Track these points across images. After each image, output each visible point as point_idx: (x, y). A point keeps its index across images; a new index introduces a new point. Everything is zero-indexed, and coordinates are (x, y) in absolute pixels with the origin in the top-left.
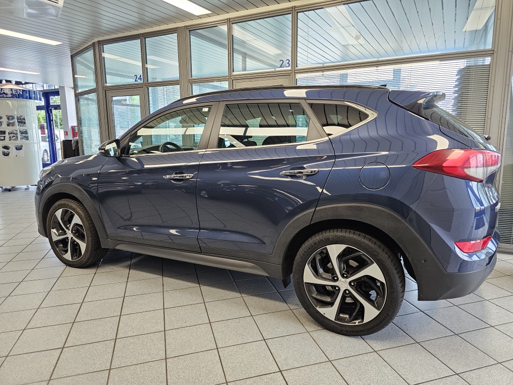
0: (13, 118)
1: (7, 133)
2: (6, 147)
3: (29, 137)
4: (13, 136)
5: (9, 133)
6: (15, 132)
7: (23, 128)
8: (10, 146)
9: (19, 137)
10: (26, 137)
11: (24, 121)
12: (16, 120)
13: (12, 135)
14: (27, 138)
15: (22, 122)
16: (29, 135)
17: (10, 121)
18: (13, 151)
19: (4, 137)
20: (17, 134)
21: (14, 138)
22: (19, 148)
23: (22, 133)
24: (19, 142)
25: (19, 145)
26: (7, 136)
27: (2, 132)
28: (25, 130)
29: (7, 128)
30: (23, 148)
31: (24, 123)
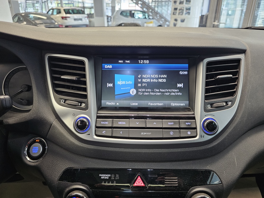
3: (191, 13)
6: (183, 9)
7: (187, 6)
8: (178, 19)
9: (185, 12)
13: (180, 11)
14: (189, 13)
15: (188, 1)
16: (191, 11)
19: (176, 12)
20: (183, 10)
21: (181, 13)
22: (183, 21)
23: (187, 9)
26: (178, 11)
27: (176, 9)
28: (189, 8)
29: (178, 6)
30: (185, 21)
31: (190, 2)
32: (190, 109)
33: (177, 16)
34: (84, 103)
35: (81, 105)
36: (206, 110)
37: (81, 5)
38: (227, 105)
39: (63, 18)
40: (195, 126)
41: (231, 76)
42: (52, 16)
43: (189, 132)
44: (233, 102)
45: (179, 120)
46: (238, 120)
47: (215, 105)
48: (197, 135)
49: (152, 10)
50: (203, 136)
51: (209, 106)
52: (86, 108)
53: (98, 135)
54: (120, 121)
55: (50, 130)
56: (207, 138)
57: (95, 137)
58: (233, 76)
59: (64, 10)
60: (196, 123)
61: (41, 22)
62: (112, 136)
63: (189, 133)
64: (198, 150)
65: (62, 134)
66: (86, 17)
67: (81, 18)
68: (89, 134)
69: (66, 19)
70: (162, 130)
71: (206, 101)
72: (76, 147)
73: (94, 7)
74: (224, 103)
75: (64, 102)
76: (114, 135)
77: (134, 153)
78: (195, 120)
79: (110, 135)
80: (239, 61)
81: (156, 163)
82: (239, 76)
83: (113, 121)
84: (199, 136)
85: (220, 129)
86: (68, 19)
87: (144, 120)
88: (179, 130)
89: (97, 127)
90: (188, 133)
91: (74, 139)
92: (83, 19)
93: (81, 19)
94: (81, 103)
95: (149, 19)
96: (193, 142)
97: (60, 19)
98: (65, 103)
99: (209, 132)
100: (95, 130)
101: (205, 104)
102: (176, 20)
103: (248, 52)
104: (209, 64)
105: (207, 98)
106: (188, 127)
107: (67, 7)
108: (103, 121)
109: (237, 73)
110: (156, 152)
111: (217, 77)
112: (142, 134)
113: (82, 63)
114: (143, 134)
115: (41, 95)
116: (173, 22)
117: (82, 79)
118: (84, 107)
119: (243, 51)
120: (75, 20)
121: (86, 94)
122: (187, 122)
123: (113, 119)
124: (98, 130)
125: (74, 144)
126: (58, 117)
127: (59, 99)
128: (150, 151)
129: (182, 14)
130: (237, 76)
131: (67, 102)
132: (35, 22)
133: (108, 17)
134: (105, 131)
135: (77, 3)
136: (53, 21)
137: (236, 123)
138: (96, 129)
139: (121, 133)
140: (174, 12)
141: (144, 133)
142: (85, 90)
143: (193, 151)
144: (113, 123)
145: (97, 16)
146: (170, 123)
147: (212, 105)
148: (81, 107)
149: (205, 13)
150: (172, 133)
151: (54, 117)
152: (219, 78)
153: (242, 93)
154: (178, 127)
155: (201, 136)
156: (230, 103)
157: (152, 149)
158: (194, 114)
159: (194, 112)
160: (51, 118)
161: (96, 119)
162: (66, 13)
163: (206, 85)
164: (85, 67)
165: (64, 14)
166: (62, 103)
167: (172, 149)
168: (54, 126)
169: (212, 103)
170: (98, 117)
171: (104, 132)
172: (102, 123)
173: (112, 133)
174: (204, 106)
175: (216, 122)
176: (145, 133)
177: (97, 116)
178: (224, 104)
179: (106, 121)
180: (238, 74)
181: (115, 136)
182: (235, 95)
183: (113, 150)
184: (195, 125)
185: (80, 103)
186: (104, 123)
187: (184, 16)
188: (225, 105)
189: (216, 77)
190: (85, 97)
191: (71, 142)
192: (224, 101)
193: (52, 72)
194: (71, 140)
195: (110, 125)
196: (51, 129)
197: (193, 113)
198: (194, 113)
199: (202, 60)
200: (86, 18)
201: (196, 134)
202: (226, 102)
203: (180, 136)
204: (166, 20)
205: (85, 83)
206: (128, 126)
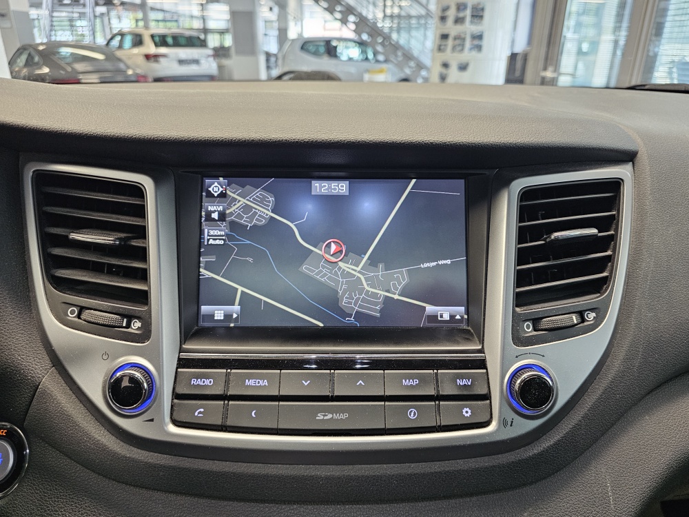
0: (466, 8)
1: (451, 39)
3: (485, 49)
4: (459, 45)
5: (453, 39)
6: (463, 36)
7: (476, 29)
8: (451, 62)
9: (468, 44)
10: (478, 46)
11: (482, 13)
12: (468, 12)
13: (458, 42)
14: (479, 48)
15: (477, 16)
16: (485, 43)
17: (461, 15)
18: (453, 72)
19: (445, 45)
20: (464, 39)
21: (460, 48)
22: (463, 67)
23: (474, 38)
25: (465, 61)
26: (450, 42)
27: (445, 37)
28: (479, 34)
29: (452, 29)
30: (470, 68)
31: (481, 17)
32: (472, 335)
33: (448, 55)
34: (139, 318)
35: (128, 326)
36: (519, 340)
37: (197, 24)
38: (583, 320)
39: (148, 57)
40: (484, 391)
41: (594, 231)
42: (119, 54)
43: (468, 409)
44: (601, 311)
45: (435, 371)
46: (616, 365)
47: (546, 323)
48: (491, 417)
49: (384, 39)
50: (509, 423)
51: (528, 328)
52: (145, 335)
53: (180, 422)
54: (250, 377)
55: (34, 402)
56: (524, 426)
57: (173, 429)
58: (599, 232)
59: (152, 36)
60: (488, 379)
61: (89, 68)
62: (225, 426)
63: (467, 412)
64: (494, 466)
65: (68, 418)
66: (209, 56)
67: (196, 57)
68: (152, 420)
69: (157, 61)
70: (383, 403)
71: (518, 309)
72: (111, 460)
73: (231, 30)
74: (574, 317)
75: (79, 316)
76: (229, 423)
77: (295, 479)
78: (487, 370)
79: (219, 423)
80: (615, 186)
81: (365, 507)
82: (616, 230)
83: (228, 375)
84: (499, 421)
85: (563, 397)
86: (162, 60)
87: (328, 371)
88: (437, 402)
89: (177, 396)
90: (464, 413)
91: (106, 433)
92: (203, 61)
93: (196, 62)
94: (130, 317)
95: (377, 61)
96: (478, 441)
97: (141, 61)
98: (79, 318)
99: (528, 409)
100: (172, 406)
101: (517, 320)
102: (446, 65)
103: (643, 157)
104: (527, 194)
105: (521, 300)
106: (465, 393)
107: (160, 29)
108: (198, 376)
109: (610, 223)
110: (363, 476)
111: (553, 237)
112: (320, 417)
113: (138, 191)
114: (322, 417)
115: (8, 294)
116: (437, 70)
117: (134, 243)
118: (136, 332)
119: (628, 157)
120: (181, 62)
121: (146, 288)
122: (462, 377)
123: (229, 371)
124: (179, 404)
125: (104, 449)
126: (57, 363)
127: (63, 304)
128: (346, 473)
129: (462, 50)
130: (612, 232)
131: (86, 315)
132: (72, 68)
133: (268, 55)
134: (202, 410)
135: (188, 20)
136: (122, 66)
137: (610, 377)
138: (175, 401)
139: (252, 413)
140: (440, 46)
141: (325, 416)
142: (143, 275)
143: (477, 470)
144: (227, 382)
145: (238, 52)
146: (408, 382)
147: (536, 321)
148: (129, 330)
149: (520, 47)
150: (412, 414)
151: (47, 361)
152: (557, 240)
153: (627, 283)
154: (432, 392)
155: (504, 423)
156: (592, 315)
157: (351, 467)
158: (482, 351)
159: (483, 343)
160: (37, 367)
161: (177, 368)
162: (156, 45)
163: (519, 262)
164: (144, 205)
165: (151, 49)
166: (72, 317)
167: (413, 465)
168: (44, 392)
169: (536, 317)
170: (182, 363)
171: (199, 411)
172: (194, 382)
173: (225, 417)
174: (512, 325)
175: (550, 378)
176: (330, 416)
177: (180, 360)
178: (575, 319)
179: (206, 376)
180: (614, 226)
181: (232, 425)
182: (606, 290)
183: (227, 469)
184: (486, 386)
185: (125, 320)
186: (200, 382)
187: (467, 55)
188: (575, 322)
189: (550, 237)
190: (143, 298)
191: (97, 443)
192: (573, 310)
193: (44, 220)
194: (97, 436)
195: (219, 391)
196: (35, 399)
197: (480, 347)
198: (483, 346)
199: (506, 183)
200: (211, 59)
201: (489, 417)
202: (581, 314)
203: (439, 424)
204: (420, 66)
205: (142, 254)
206: (277, 394)
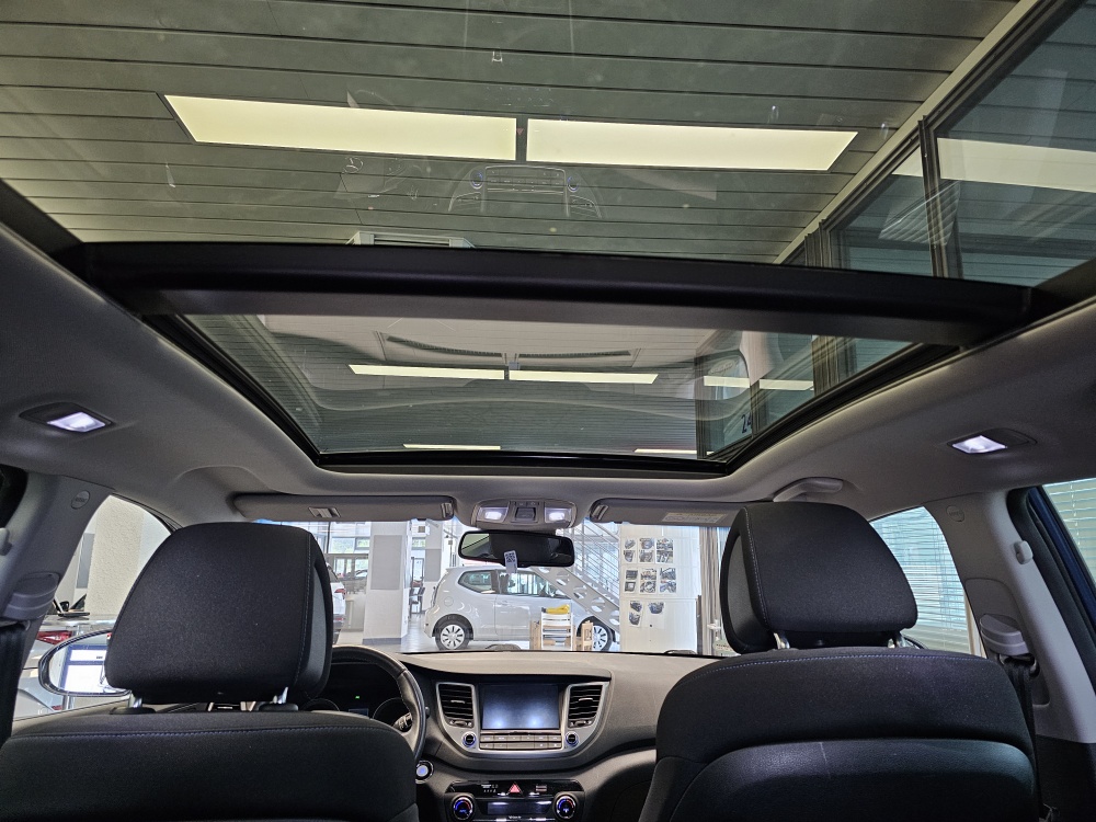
0: (651, 544)
1: (639, 577)
2: (636, 606)
3: (679, 587)
4: (649, 583)
5: (642, 577)
6: (652, 573)
7: (666, 566)
8: (641, 603)
9: (658, 584)
10: (671, 585)
11: (670, 550)
12: (655, 548)
13: (647, 580)
14: (673, 587)
15: (666, 553)
16: (678, 581)
17: (646, 551)
18: (645, 613)
19: (634, 583)
20: (655, 578)
21: (649, 587)
22: (656, 609)
23: (664, 576)
24: (658, 596)
25: (658, 602)
26: (639, 581)
27: (632, 574)
28: (670, 571)
30: (665, 610)
31: (671, 555)
33: (637, 595)
34: (469, 722)
36: (570, 727)
40: (560, 741)
41: (590, 699)
44: (593, 720)
46: (597, 737)
47: (577, 723)
48: (562, 747)
50: (567, 748)
51: (572, 723)
52: (471, 727)
53: (482, 748)
56: (570, 749)
57: (480, 750)
58: (592, 700)
62: (492, 749)
63: (555, 746)
64: (563, 761)
65: (452, 752)
68: (475, 748)
71: (569, 719)
72: (461, 760)
74: (585, 722)
75: (453, 723)
78: (561, 736)
80: (600, 687)
83: (494, 738)
84: (564, 748)
85: (579, 744)
88: (548, 743)
89: (480, 742)
91: (461, 753)
95: (557, 596)
96: (559, 753)
99: (571, 744)
100: (479, 745)
101: (569, 722)
103: (613, 681)
104: (574, 688)
106: (556, 741)
109: (598, 698)
113: (469, 689)
117: (468, 703)
118: (469, 726)
119: (606, 679)
121: (471, 715)
122: (554, 737)
124: (482, 744)
125: (459, 757)
126: (447, 737)
127: (450, 721)
129: (653, 589)
130: (597, 701)
131: (455, 722)
133: (413, 584)
137: (595, 740)
139: (501, 746)
140: (627, 584)
142: (471, 711)
147: (574, 722)
150: (541, 745)
151: (444, 737)
156: (590, 722)
160: (441, 738)
161: (480, 735)
163: (571, 707)
164: (471, 692)
166: (451, 724)
171: (487, 746)
172: (484, 739)
173: (494, 747)
175: (578, 736)
176: (521, 746)
181: (496, 749)
182: (595, 716)
184: (561, 739)
185: (466, 723)
189: (579, 700)
190: (472, 717)
193: (442, 698)
195: (489, 741)
199: (568, 685)
202: (587, 721)
205: (471, 706)
206: (506, 741)
